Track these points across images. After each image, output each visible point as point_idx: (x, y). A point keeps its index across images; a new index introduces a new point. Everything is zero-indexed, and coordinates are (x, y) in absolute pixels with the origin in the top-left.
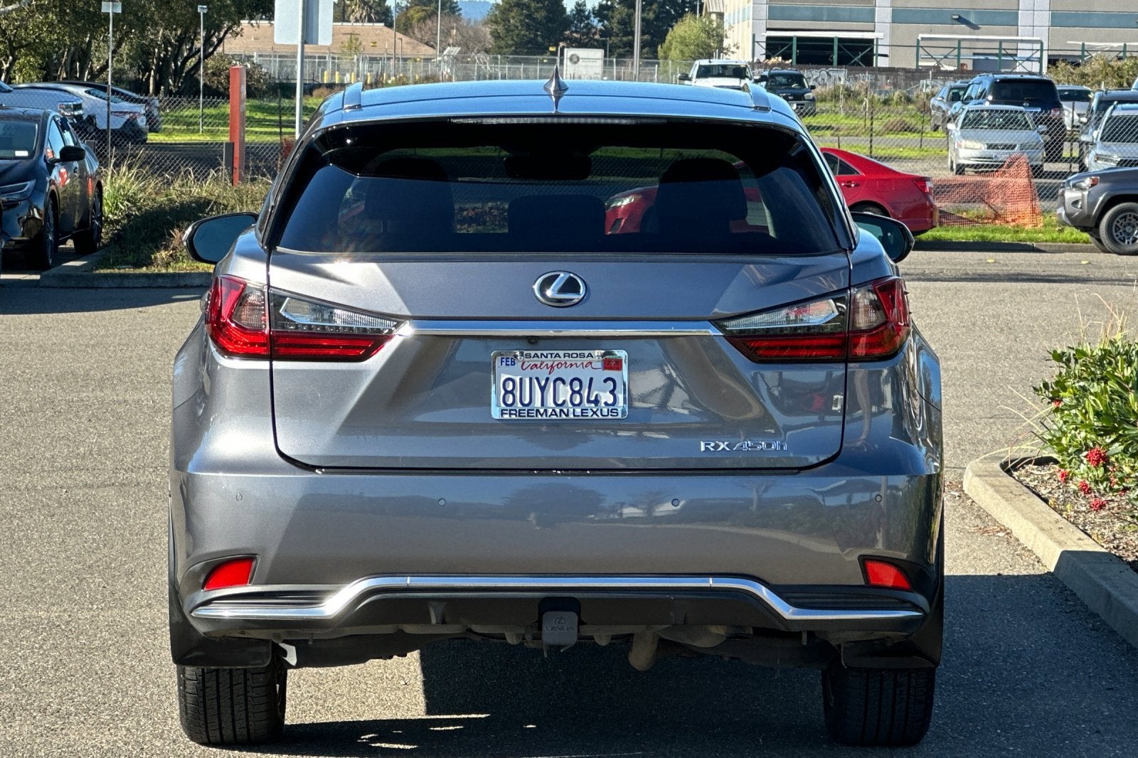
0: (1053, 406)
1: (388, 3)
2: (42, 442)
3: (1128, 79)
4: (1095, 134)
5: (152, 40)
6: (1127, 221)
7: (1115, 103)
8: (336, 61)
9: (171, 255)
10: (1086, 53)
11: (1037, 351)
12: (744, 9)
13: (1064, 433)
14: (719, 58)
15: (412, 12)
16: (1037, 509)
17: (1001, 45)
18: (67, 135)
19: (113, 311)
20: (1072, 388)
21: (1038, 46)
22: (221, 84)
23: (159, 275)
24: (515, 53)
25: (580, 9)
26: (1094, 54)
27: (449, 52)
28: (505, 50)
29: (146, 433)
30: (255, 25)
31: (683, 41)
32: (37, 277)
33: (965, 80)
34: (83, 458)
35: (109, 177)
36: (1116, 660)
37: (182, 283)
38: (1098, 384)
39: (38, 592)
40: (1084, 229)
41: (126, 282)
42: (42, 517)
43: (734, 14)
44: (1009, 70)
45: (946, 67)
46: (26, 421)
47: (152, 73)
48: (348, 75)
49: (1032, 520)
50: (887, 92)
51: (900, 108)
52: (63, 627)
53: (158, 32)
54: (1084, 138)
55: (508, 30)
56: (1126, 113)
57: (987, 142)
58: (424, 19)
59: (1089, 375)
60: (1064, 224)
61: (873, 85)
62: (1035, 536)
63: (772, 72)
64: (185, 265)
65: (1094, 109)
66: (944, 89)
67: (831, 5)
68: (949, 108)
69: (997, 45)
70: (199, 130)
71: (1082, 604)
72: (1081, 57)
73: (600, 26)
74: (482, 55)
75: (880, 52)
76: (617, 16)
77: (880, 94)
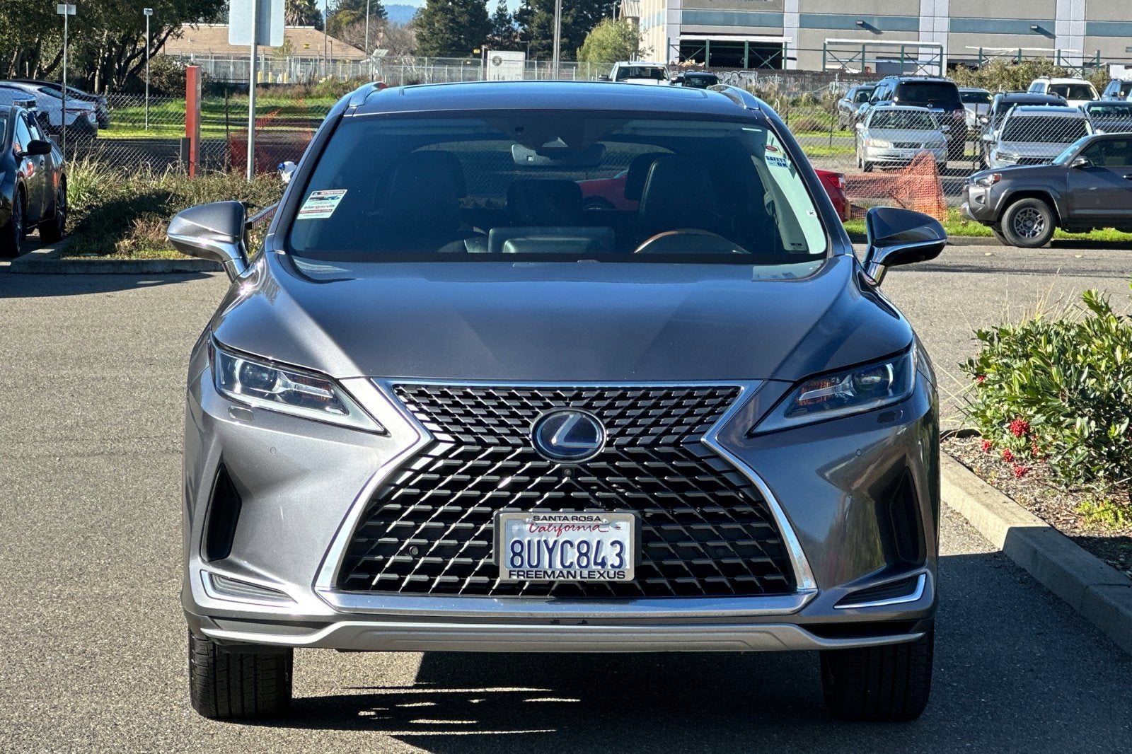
0: (977, 381)
1: (317, 7)
2: (30, 415)
3: (1022, 83)
4: (996, 133)
5: (97, 41)
6: (1027, 216)
7: (1015, 104)
8: (269, 62)
9: (133, 244)
10: (983, 58)
11: (952, 335)
12: (659, 14)
13: (988, 407)
14: (635, 60)
15: (340, 16)
16: (963, 476)
17: (903, 50)
18: (33, 129)
19: (83, 296)
20: (996, 364)
21: (938, 51)
22: (163, 83)
23: (123, 262)
24: (439, 55)
25: (501, 13)
26: (991, 59)
27: (377, 53)
28: (430, 52)
29: (126, 407)
30: (195, 27)
31: (601, 45)
32: (8, 264)
33: (872, 82)
34: (71, 429)
35: (72, 170)
36: (1044, 608)
37: (145, 270)
38: (1020, 361)
39: (48, 549)
40: (987, 223)
41: (93, 269)
42: (40, 483)
43: (649, 18)
44: (911, 73)
45: (850, 71)
46: (13, 396)
47: (97, 73)
48: (280, 76)
49: (960, 486)
50: (795, 93)
51: (809, 109)
52: (76, 579)
53: (103, 34)
54: (986, 137)
55: (433, 34)
56: (1026, 114)
57: (895, 141)
58: (353, 22)
59: (1012, 352)
60: (968, 218)
61: (782, 87)
62: (963, 500)
63: (688, 73)
64: (147, 253)
65: (994, 110)
66: (851, 90)
67: (743, 11)
68: (855, 108)
69: (899, 50)
70: (145, 127)
71: (1009, 560)
72: (979, 61)
73: (520, 30)
74: (408, 58)
75: (788, 56)
76: (537, 21)
77: (789, 95)
